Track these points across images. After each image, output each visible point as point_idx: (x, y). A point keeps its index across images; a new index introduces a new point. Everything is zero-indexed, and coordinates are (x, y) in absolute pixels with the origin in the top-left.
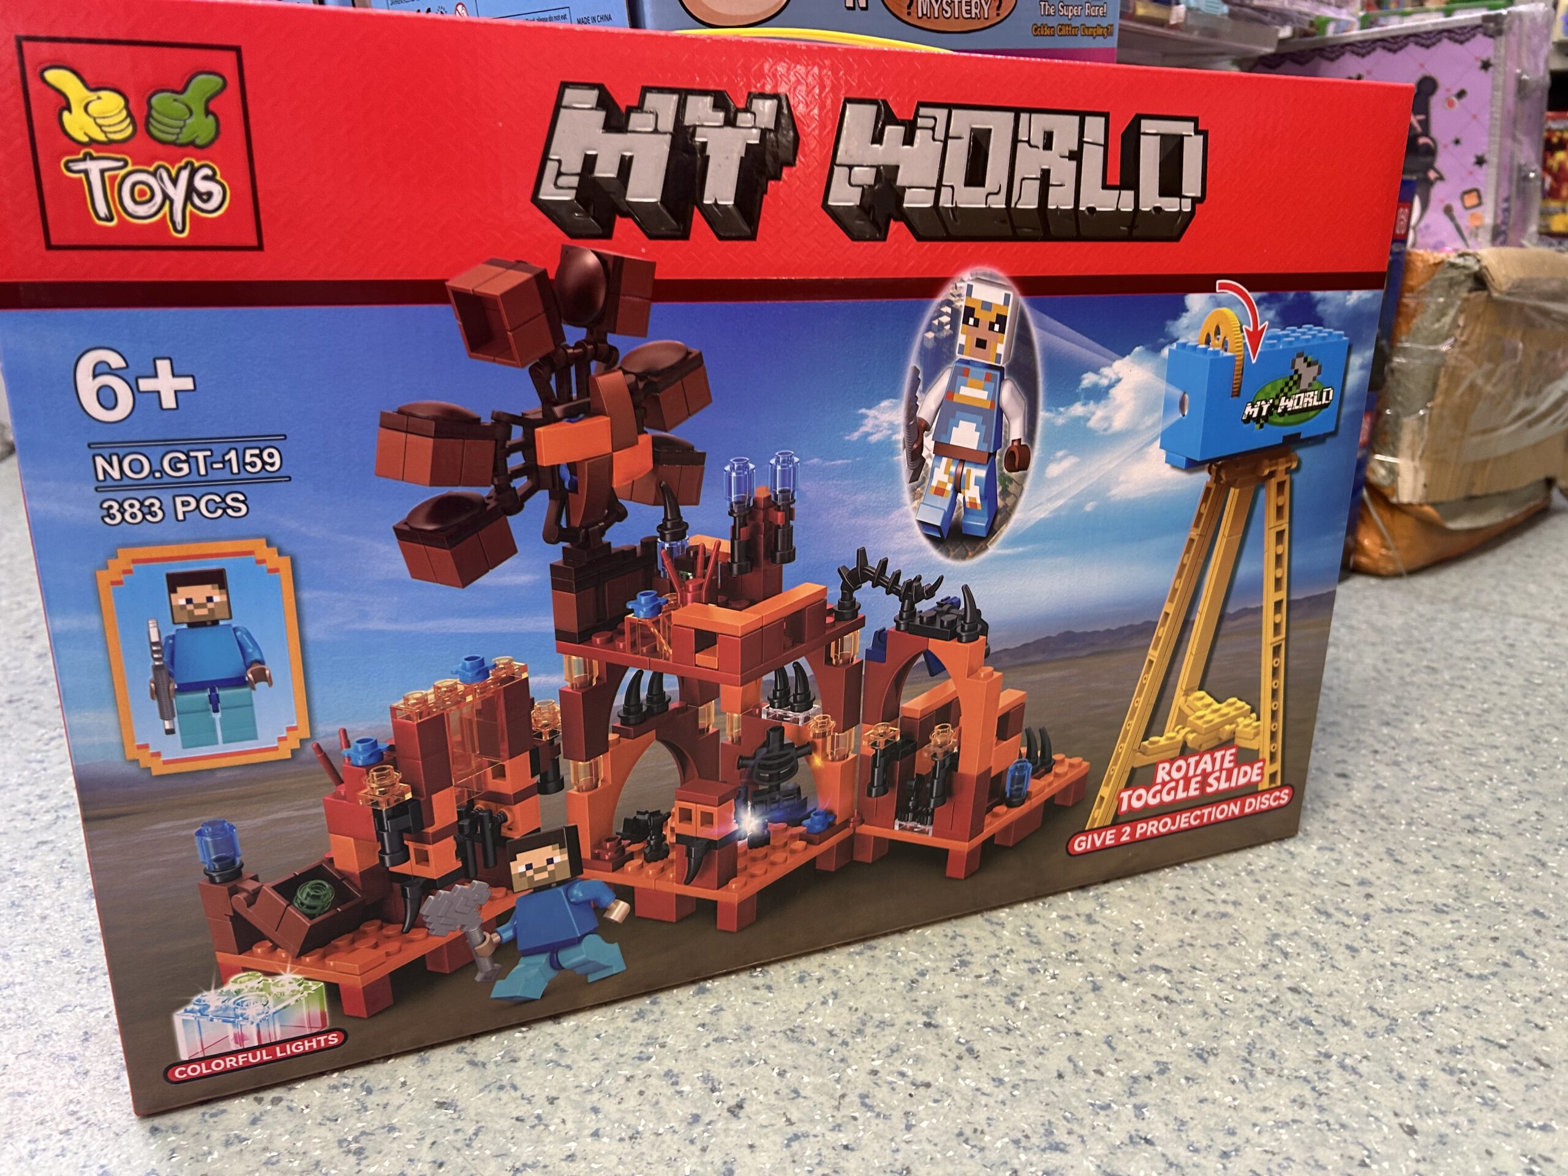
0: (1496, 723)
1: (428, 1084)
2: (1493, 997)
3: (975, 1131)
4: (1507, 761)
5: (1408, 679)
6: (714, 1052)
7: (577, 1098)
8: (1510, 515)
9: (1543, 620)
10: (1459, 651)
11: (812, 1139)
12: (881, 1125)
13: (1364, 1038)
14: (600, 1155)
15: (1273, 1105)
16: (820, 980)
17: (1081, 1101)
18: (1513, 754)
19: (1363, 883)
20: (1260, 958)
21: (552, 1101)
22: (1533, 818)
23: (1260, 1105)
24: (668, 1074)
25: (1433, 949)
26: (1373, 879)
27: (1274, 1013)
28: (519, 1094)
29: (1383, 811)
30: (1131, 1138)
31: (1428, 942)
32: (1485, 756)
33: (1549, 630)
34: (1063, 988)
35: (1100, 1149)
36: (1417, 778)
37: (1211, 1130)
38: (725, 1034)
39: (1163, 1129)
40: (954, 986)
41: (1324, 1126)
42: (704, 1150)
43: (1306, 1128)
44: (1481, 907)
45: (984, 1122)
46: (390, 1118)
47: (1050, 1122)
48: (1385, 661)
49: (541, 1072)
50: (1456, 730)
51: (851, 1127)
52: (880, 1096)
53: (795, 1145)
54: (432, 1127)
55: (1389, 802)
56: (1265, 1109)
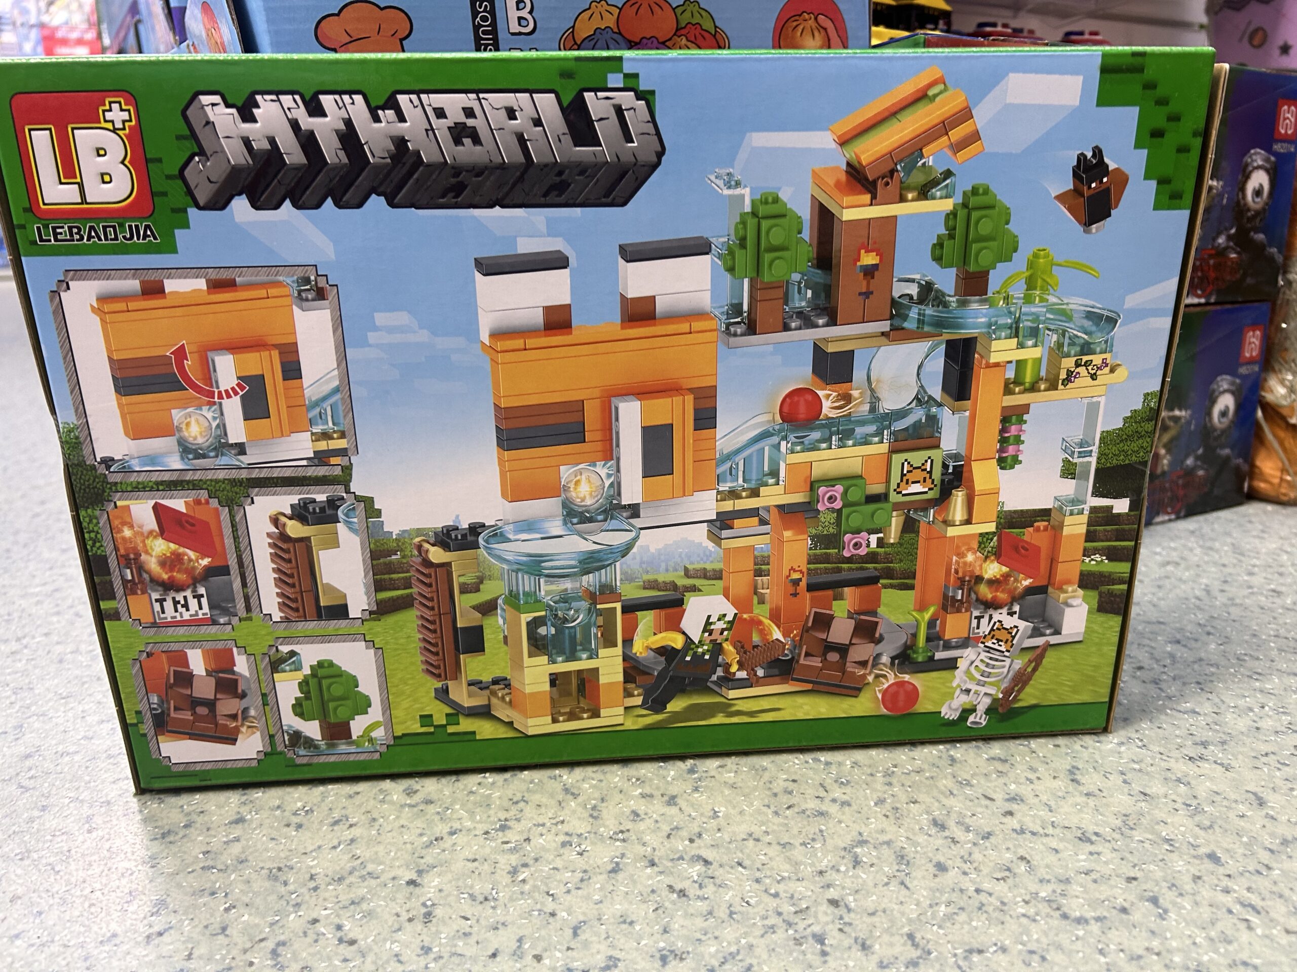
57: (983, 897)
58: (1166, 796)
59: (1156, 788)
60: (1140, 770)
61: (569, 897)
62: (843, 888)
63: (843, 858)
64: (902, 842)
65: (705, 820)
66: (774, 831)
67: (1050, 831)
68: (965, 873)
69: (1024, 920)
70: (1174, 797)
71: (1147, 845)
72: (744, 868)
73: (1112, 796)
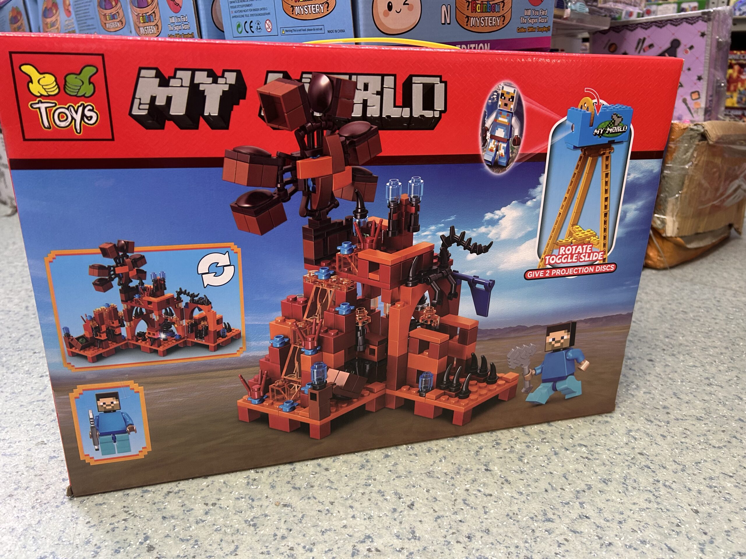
0: (715, 337)
1: (277, 497)
2: (725, 456)
3: (514, 514)
4: (722, 354)
5: (675, 317)
6: (397, 482)
7: (342, 502)
8: (714, 241)
9: (732, 289)
10: (696, 304)
11: (446, 518)
12: (474, 512)
13: (672, 474)
14: (357, 525)
15: (638, 502)
16: (437, 451)
17: (557, 501)
18: (724, 351)
19: (665, 407)
20: (625, 440)
21: (332, 503)
22: (735, 379)
23: (632, 502)
24: (379, 491)
25: (698, 436)
26: (669, 406)
27: (634, 463)
28: (317, 501)
29: (670, 376)
30: (580, 516)
31: (695, 433)
32: (711, 351)
33: (734, 294)
34: (542, 454)
35: (567, 521)
36: (683, 361)
37: (613, 512)
38: (401, 474)
39: (593, 512)
40: (495, 454)
41: (660, 510)
42: (401, 523)
43: (653, 511)
44: (716, 418)
45: (517, 510)
46: (264, 511)
47: (545, 510)
48: (663, 309)
49: (325, 491)
50: (698, 340)
51: (461, 513)
52: (471, 500)
53: (439, 521)
54: (283, 515)
55: (672, 372)
56: (634, 504)
57: (685, 444)
58: (711, 400)
59: (706, 398)
60: (696, 391)
68: (673, 437)
69: (703, 450)
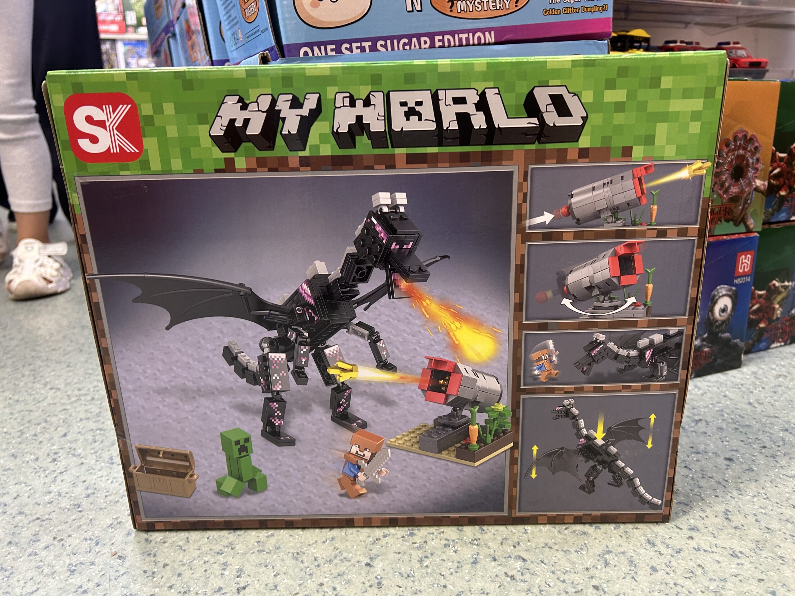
61: (452, 577)
62: (600, 579)
63: (599, 560)
64: (630, 553)
65: (521, 534)
66: (559, 543)
67: (715, 549)
70: (785, 531)
71: (769, 560)
72: (545, 564)
73: (749, 529)
